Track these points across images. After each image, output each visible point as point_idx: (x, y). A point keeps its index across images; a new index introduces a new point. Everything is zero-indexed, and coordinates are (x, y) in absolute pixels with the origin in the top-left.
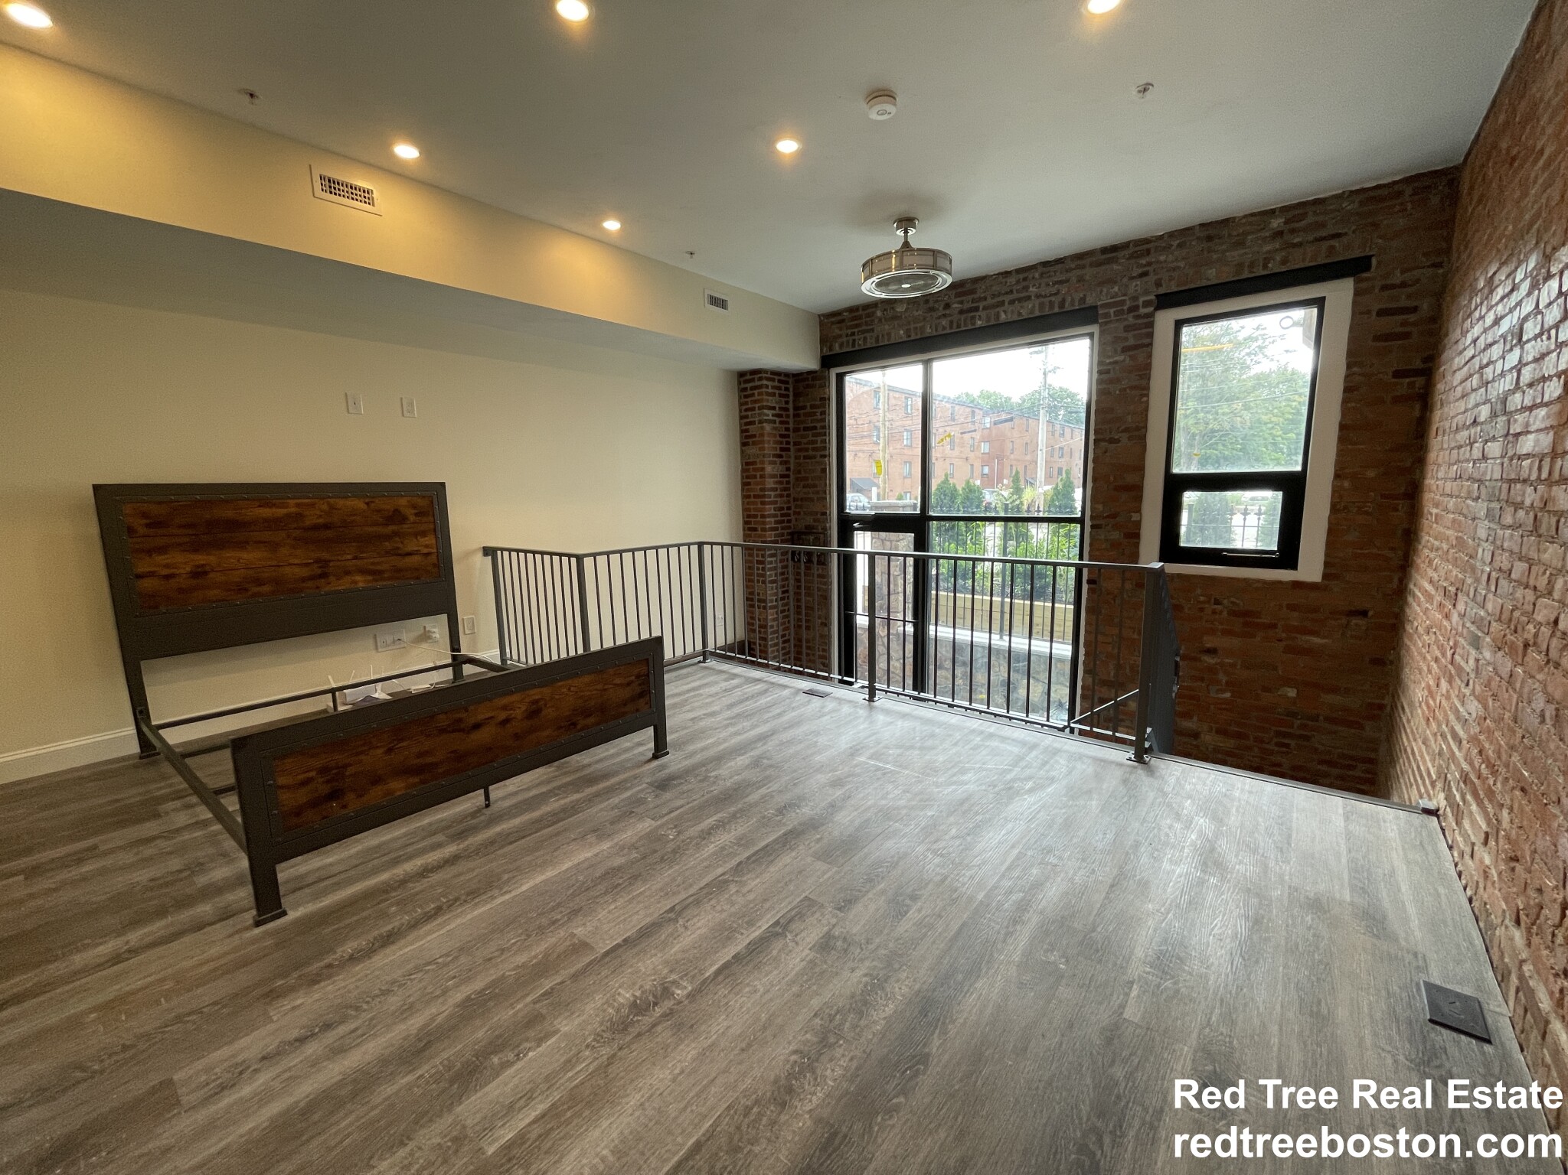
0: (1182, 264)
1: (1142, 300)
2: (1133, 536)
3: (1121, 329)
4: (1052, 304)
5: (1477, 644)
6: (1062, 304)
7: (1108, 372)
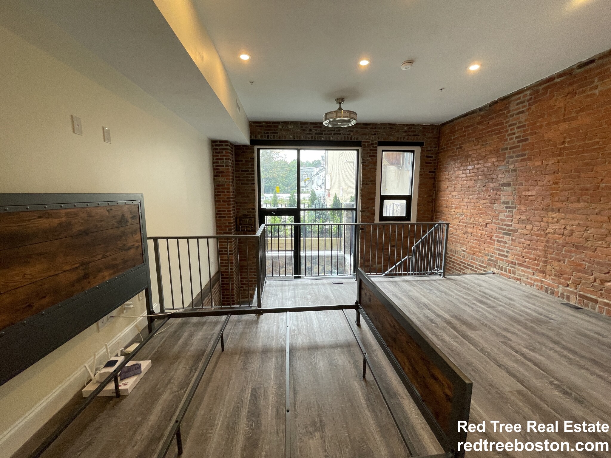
1: (374, 142)
2: (373, 214)
3: (369, 150)
4: (348, 137)
5: (509, 235)
6: (351, 138)
7: (365, 163)
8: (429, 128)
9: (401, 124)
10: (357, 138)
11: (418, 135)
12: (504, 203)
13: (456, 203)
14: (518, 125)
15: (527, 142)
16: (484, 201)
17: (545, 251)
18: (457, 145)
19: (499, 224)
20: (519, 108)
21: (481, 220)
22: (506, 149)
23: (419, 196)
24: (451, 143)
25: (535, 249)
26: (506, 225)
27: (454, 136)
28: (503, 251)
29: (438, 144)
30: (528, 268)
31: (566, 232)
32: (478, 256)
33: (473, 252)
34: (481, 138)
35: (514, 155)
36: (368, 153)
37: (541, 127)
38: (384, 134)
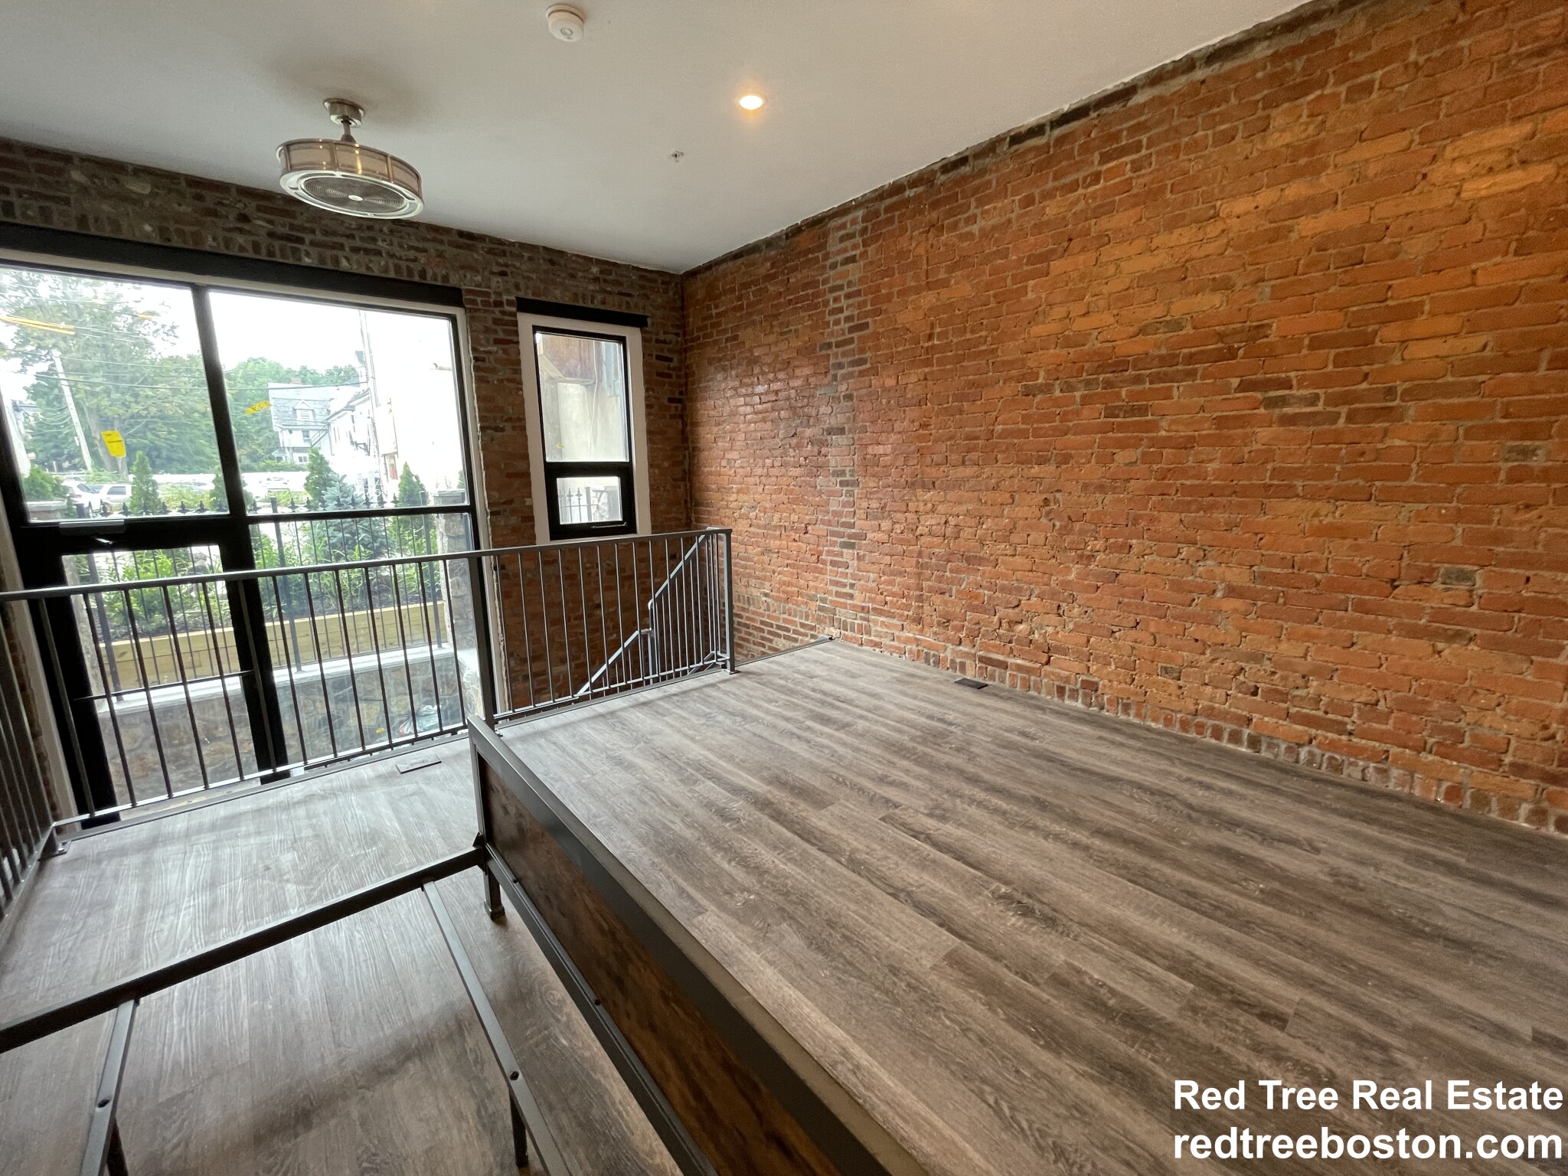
1: (505, 298)
2: (529, 519)
3: (490, 318)
4: (410, 271)
5: (852, 546)
6: (423, 273)
7: (483, 360)
8: (655, 281)
9: (578, 256)
10: (445, 278)
11: (629, 295)
12: (837, 474)
13: (737, 479)
14: (846, 290)
15: (866, 332)
16: (797, 472)
17: (919, 575)
18: (725, 331)
19: (829, 523)
20: (845, 250)
21: (794, 517)
22: (829, 345)
23: (651, 466)
24: (713, 325)
25: (901, 574)
26: (844, 525)
27: (717, 307)
28: (845, 586)
29: (682, 326)
30: (892, 616)
31: (949, 531)
32: (797, 604)
33: (784, 596)
34: (776, 316)
35: (846, 360)
36: (487, 330)
37: (888, 298)
38: (534, 276)
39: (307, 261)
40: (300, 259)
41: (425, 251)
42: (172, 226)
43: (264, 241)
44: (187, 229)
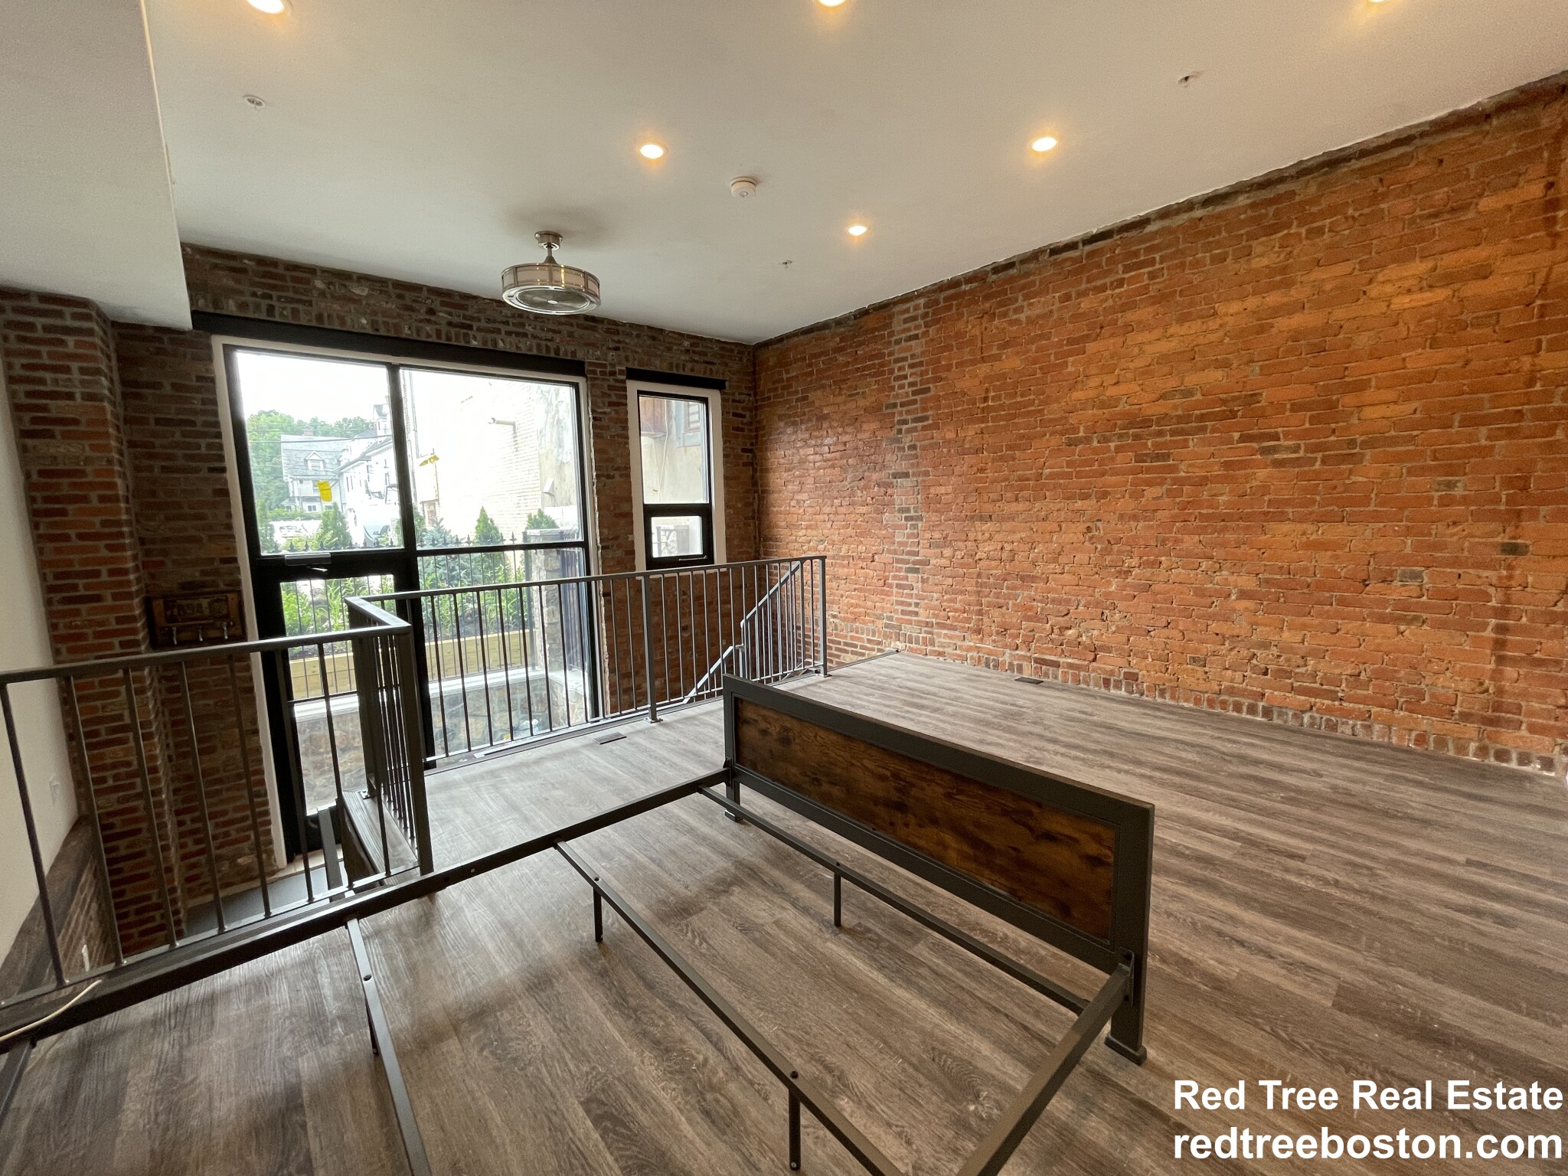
0: (640, 350)
1: (618, 368)
2: (631, 553)
3: (606, 386)
4: (548, 348)
5: (917, 571)
6: (557, 351)
7: (600, 420)
8: (732, 351)
9: (674, 332)
10: (574, 353)
11: (712, 363)
12: (901, 511)
13: (807, 517)
14: (910, 361)
15: (929, 395)
16: (864, 509)
17: (979, 593)
18: (797, 392)
19: (895, 552)
20: (909, 329)
21: (862, 548)
22: (895, 405)
23: (727, 506)
24: (783, 388)
25: (962, 592)
26: (909, 553)
27: (787, 372)
28: (910, 605)
29: (754, 388)
30: (953, 628)
31: (1005, 555)
32: (864, 623)
33: (853, 617)
34: (844, 381)
35: (909, 417)
36: (604, 395)
37: (949, 368)
39: (474, 343)
40: (468, 342)
41: (559, 332)
42: (380, 319)
43: (444, 329)
44: (391, 321)
